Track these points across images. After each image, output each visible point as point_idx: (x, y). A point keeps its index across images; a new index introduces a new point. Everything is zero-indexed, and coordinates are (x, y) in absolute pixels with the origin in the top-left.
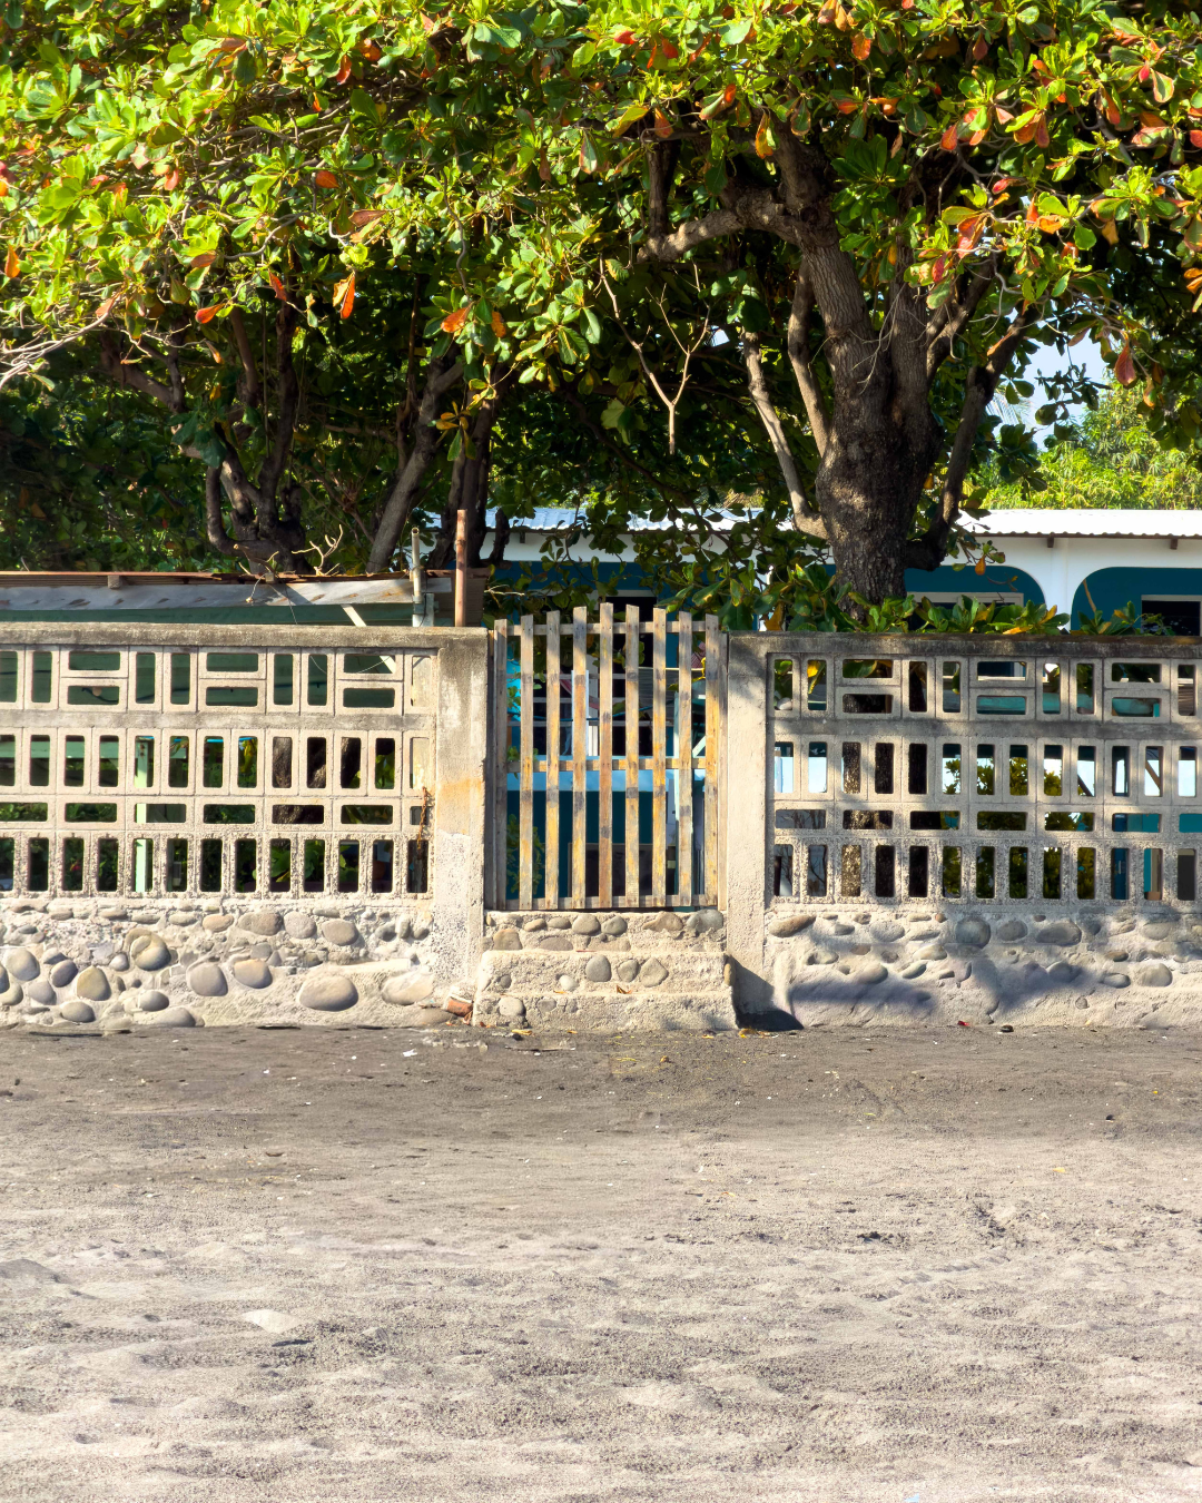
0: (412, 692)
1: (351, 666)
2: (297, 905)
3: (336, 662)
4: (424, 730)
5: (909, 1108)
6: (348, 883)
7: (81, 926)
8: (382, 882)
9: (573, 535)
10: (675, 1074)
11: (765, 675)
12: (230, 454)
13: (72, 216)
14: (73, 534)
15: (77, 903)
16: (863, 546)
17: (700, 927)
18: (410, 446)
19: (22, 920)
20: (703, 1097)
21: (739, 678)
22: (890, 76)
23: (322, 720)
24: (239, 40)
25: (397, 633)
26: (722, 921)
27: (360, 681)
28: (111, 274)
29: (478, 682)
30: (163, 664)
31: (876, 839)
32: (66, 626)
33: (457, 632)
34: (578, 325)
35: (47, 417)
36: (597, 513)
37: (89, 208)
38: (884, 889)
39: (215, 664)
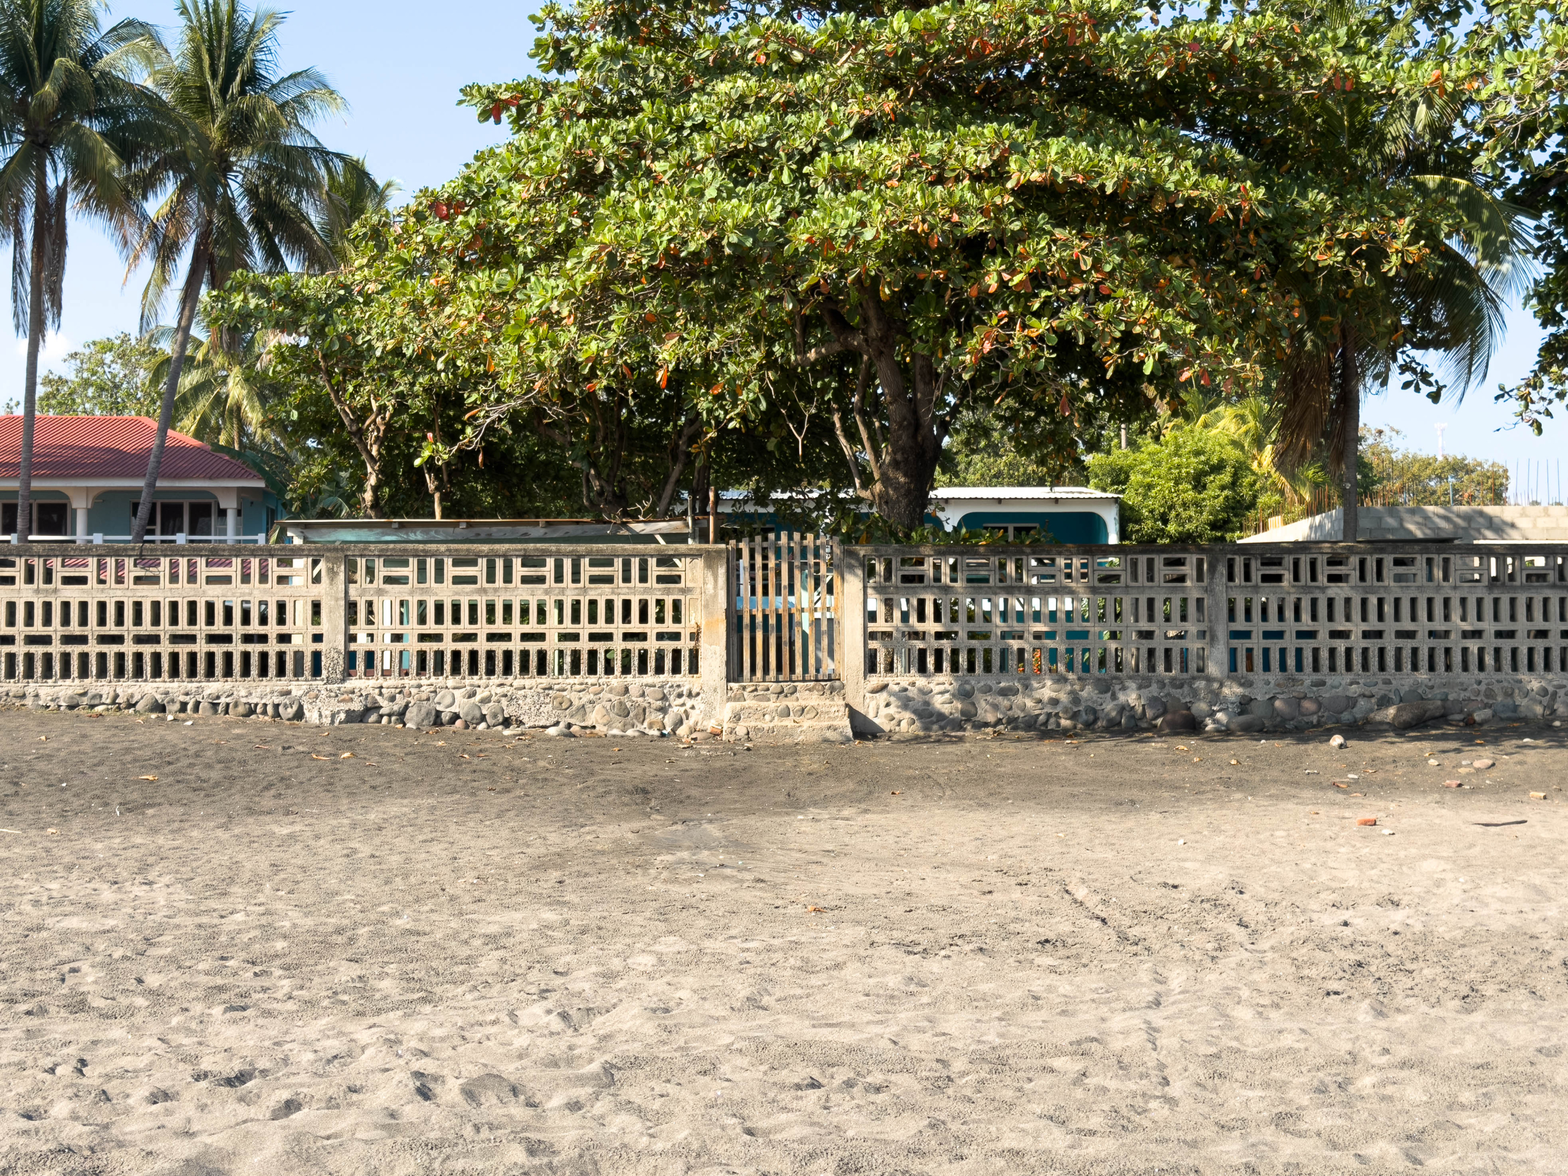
0: (689, 576)
1: (660, 563)
2: (635, 681)
3: (652, 562)
4: (696, 594)
5: (958, 789)
6: (659, 670)
7: (529, 693)
8: (676, 670)
9: (745, 501)
10: (833, 771)
11: (862, 565)
12: (593, 465)
13: (520, 338)
14: (523, 502)
15: (527, 682)
16: (904, 502)
17: (832, 689)
18: (675, 459)
19: (500, 690)
20: (851, 785)
21: (851, 568)
22: (943, 259)
23: (646, 591)
24: (606, 246)
25: (681, 547)
26: (843, 686)
27: (664, 571)
28: (541, 367)
29: (722, 571)
30: (567, 564)
31: (919, 644)
32: (519, 546)
33: (710, 546)
34: (756, 402)
35: (510, 450)
36: (756, 491)
37: (528, 335)
38: (922, 669)
39: (592, 564)
